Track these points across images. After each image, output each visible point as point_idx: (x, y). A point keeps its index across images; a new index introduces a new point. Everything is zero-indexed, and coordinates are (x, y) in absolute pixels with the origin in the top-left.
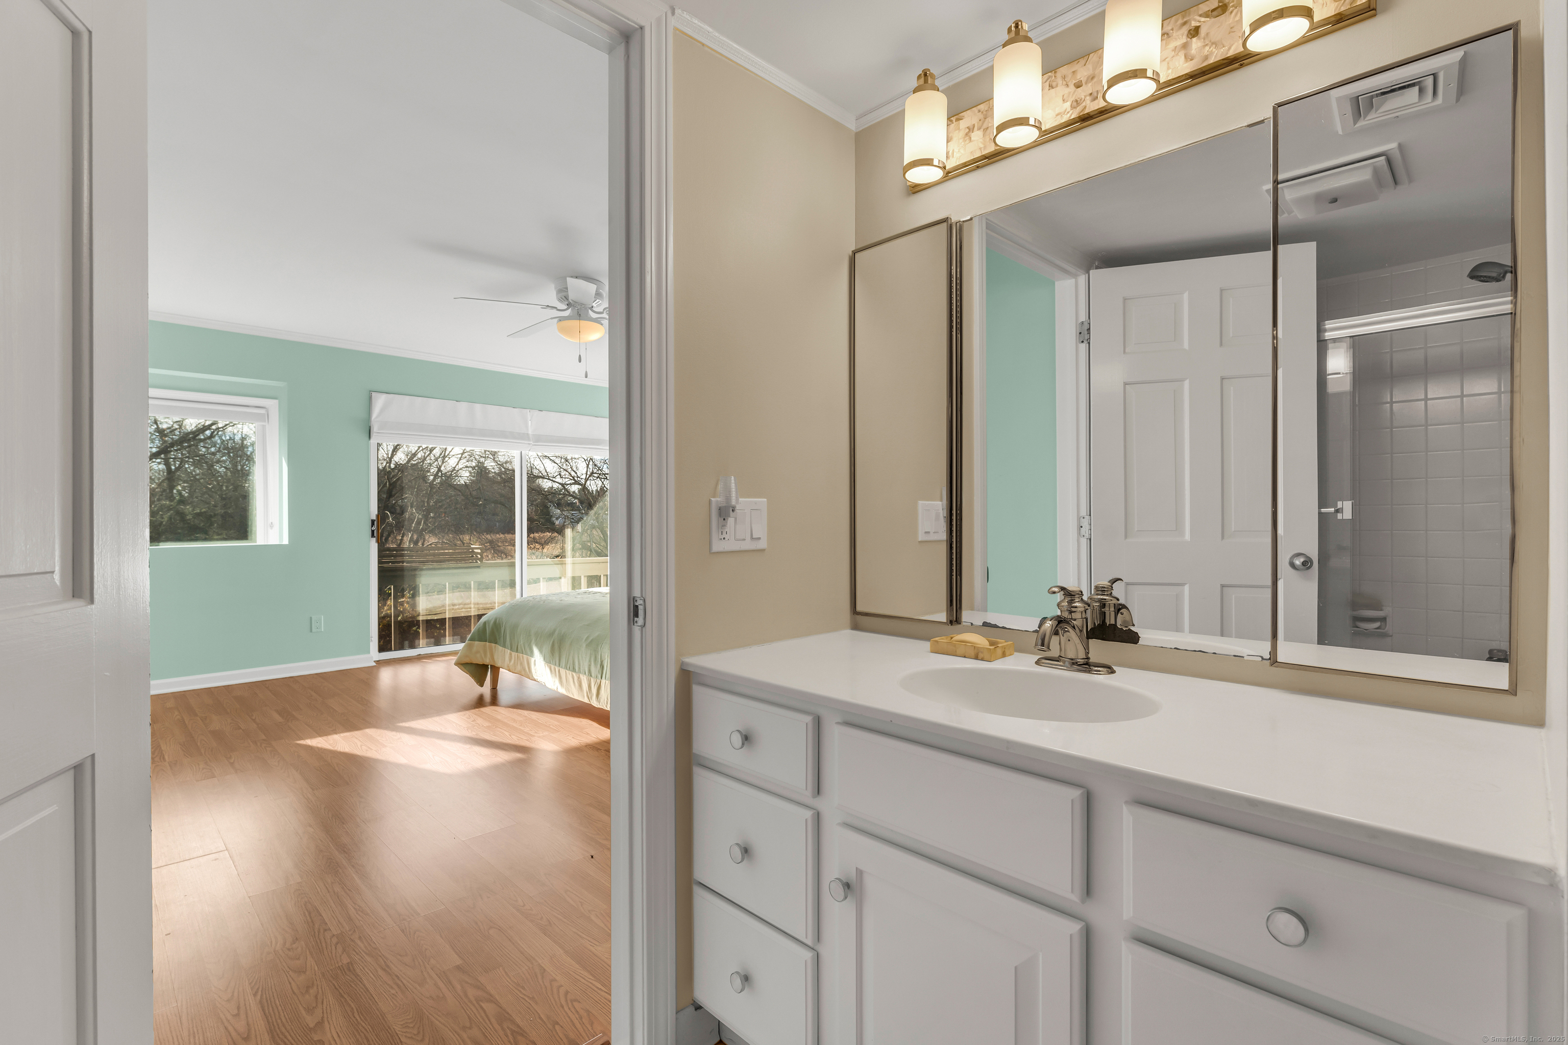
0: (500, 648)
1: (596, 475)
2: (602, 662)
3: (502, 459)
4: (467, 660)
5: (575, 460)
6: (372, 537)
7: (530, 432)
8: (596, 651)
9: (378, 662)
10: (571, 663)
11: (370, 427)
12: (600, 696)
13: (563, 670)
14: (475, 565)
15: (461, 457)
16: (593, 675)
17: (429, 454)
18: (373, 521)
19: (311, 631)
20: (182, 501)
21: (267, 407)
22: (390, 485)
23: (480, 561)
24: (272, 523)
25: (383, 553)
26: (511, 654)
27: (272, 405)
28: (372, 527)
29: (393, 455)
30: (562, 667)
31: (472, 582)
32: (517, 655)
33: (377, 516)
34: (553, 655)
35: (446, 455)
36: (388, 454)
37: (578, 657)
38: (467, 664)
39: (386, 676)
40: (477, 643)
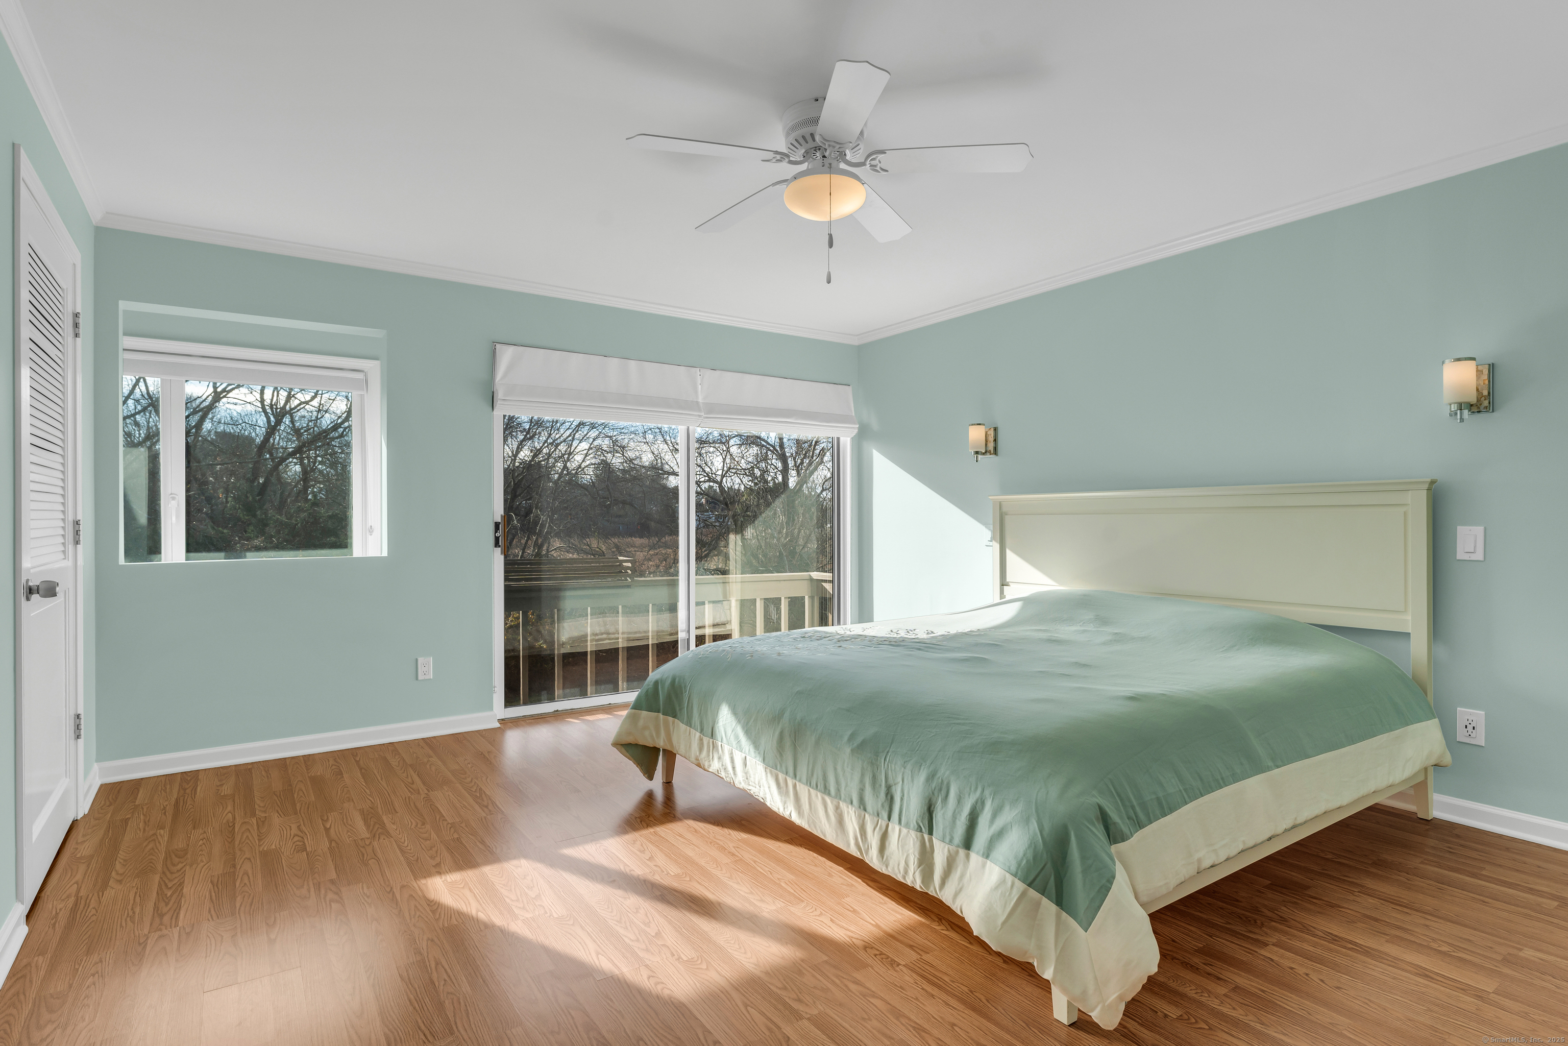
0: (683, 727)
1: (734, 471)
2: (889, 788)
3: (631, 454)
4: (630, 739)
5: (710, 455)
6: (496, 547)
7: (700, 400)
8: (874, 764)
9: (502, 721)
10: (821, 777)
11: (493, 392)
12: (887, 853)
13: (802, 786)
14: (625, 583)
15: (587, 453)
16: (869, 808)
17: (555, 450)
18: (497, 525)
19: (417, 679)
20: (316, 503)
21: (366, 370)
22: (515, 484)
23: (630, 578)
24: (371, 527)
25: (511, 567)
26: (701, 740)
27: (373, 368)
28: (496, 532)
29: (518, 452)
30: (800, 781)
31: (620, 607)
32: (713, 742)
33: (503, 517)
34: (781, 755)
35: (572, 451)
36: (512, 452)
37: (835, 769)
38: (630, 744)
39: (513, 741)
40: (644, 713)
